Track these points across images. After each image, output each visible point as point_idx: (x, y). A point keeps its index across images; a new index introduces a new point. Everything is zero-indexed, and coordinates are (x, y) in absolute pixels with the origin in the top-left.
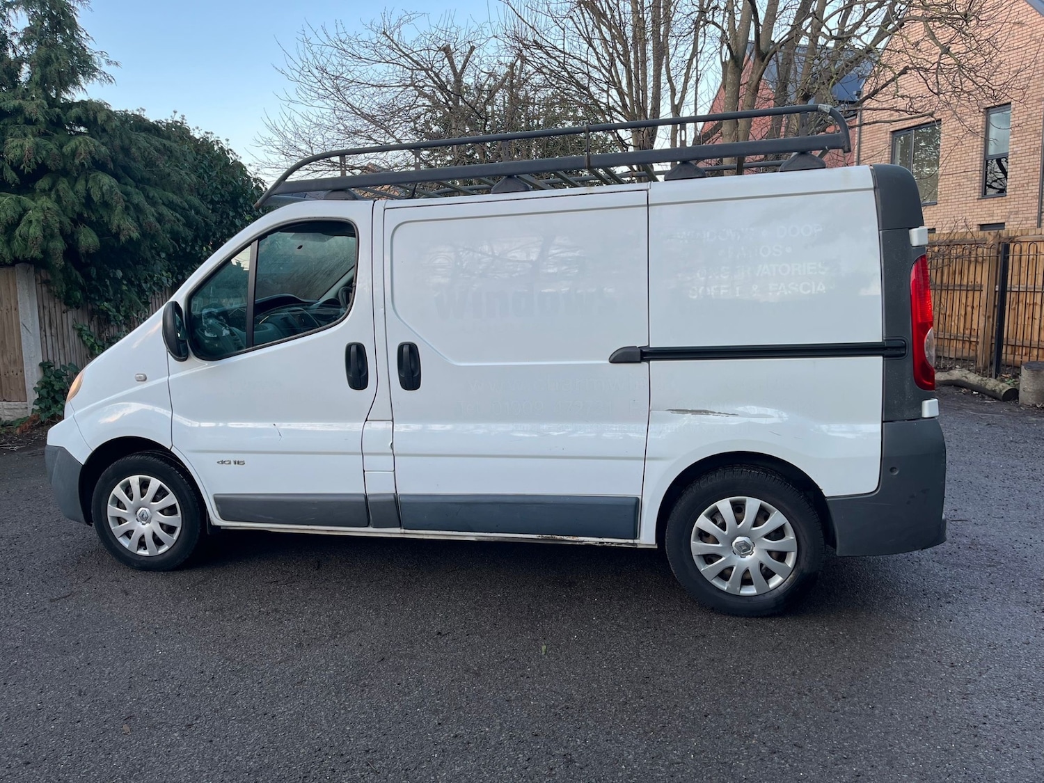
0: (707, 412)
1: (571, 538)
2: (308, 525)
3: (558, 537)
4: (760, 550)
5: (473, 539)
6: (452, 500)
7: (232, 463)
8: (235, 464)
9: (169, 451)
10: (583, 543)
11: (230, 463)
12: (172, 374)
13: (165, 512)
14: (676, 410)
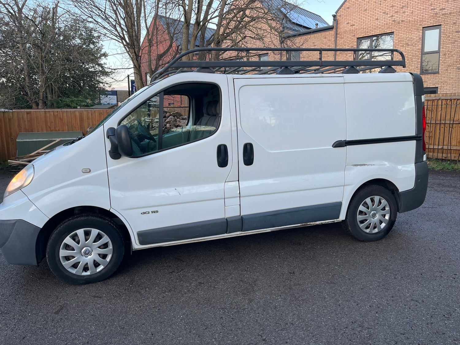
0: (365, 165)
1: (314, 223)
2: (191, 238)
3: (309, 223)
4: (379, 215)
5: (270, 231)
6: (268, 214)
7: (151, 213)
8: (152, 213)
9: (109, 211)
10: (315, 224)
11: (149, 213)
12: (109, 167)
13: (101, 247)
14: (354, 165)
